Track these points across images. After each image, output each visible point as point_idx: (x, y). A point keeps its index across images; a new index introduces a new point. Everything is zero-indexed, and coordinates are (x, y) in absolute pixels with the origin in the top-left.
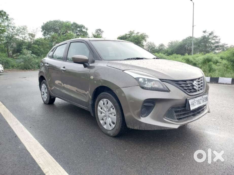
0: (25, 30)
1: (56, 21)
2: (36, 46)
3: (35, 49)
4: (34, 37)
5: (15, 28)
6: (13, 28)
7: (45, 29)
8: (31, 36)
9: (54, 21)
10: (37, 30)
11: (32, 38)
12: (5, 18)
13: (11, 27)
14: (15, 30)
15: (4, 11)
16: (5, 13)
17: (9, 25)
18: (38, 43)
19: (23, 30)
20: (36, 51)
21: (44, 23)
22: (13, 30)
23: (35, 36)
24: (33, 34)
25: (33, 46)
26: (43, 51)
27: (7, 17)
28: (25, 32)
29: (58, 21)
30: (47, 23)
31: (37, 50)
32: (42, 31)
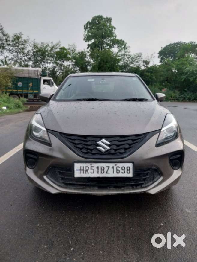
0: (140, 57)
1: (177, 43)
2: (149, 74)
3: (147, 77)
4: (148, 64)
5: (131, 56)
6: (128, 56)
7: (163, 55)
8: (145, 63)
9: (175, 44)
10: (152, 56)
11: (146, 65)
12: (123, 46)
13: (127, 55)
14: (130, 59)
15: (123, 40)
16: (123, 42)
17: (126, 54)
18: (151, 70)
19: (138, 58)
20: (148, 80)
21: (162, 48)
22: (128, 58)
23: (150, 63)
24: (148, 61)
25: (146, 75)
26: (155, 79)
27: (125, 46)
28: (139, 59)
29: (179, 43)
30: (166, 46)
31: (149, 78)
32: (159, 57)
